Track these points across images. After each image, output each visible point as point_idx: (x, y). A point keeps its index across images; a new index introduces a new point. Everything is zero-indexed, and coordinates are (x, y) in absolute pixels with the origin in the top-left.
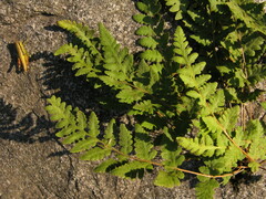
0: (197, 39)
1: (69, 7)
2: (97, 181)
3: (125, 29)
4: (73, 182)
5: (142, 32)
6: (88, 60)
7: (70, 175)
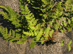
0: (34, 7)
1: (2, 2)
2: (15, 45)
3: (17, 6)
4: (9, 46)
5: (21, 7)
6: (7, 15)
7: (8, 44)
